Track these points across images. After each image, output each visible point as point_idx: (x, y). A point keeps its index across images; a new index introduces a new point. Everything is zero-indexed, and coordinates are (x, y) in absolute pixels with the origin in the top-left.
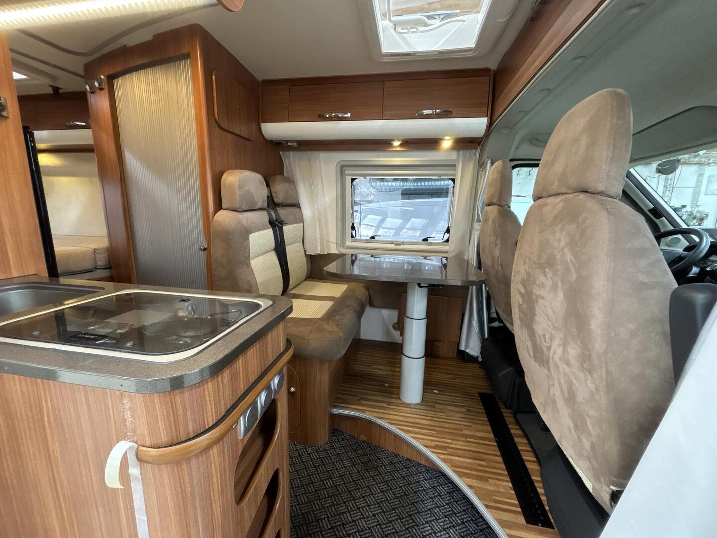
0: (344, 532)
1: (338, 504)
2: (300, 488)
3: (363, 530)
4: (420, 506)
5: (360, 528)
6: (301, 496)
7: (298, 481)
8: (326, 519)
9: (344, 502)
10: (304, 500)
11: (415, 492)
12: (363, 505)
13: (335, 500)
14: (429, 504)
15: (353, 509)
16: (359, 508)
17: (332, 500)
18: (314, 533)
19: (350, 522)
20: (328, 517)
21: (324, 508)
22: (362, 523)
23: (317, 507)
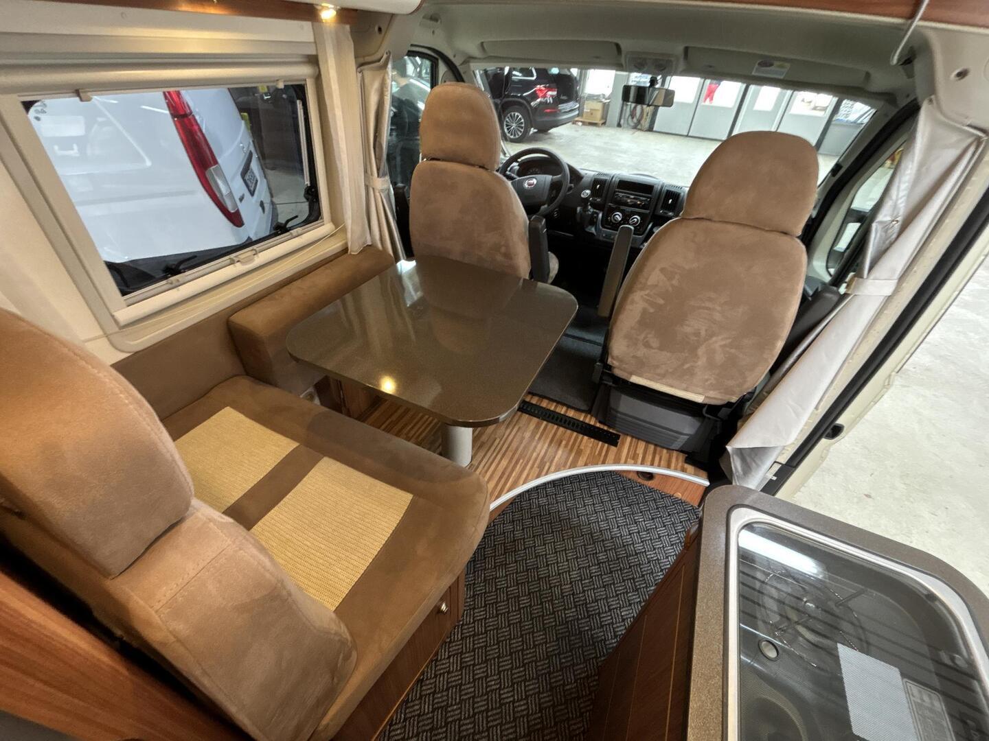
0: (581, 595)
1: (552, 595)
2: (524, 640)
3: (581, 575)
4: (564, 515)
5: (578, 578)
6: (535, 639)
7: (514, 641)
8: (566, 612)
9: (551, 588)
10: (541, 635)
11: (550, 514)
12: (556, 568)
13: (547, 597)
14: (562, 507)
15: (559, 580)
16: (559, 574)
17: (546, 602)
18: (579, 628)
19: (572, 586)
20: (565, 609)
21: (554, 613)
22: (574, 574)
23: (552, 620)
